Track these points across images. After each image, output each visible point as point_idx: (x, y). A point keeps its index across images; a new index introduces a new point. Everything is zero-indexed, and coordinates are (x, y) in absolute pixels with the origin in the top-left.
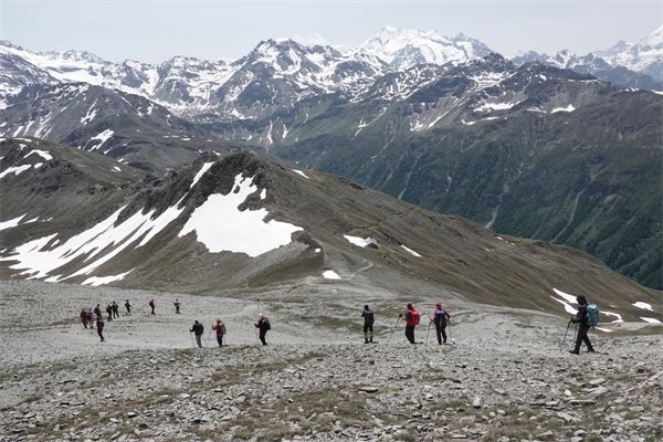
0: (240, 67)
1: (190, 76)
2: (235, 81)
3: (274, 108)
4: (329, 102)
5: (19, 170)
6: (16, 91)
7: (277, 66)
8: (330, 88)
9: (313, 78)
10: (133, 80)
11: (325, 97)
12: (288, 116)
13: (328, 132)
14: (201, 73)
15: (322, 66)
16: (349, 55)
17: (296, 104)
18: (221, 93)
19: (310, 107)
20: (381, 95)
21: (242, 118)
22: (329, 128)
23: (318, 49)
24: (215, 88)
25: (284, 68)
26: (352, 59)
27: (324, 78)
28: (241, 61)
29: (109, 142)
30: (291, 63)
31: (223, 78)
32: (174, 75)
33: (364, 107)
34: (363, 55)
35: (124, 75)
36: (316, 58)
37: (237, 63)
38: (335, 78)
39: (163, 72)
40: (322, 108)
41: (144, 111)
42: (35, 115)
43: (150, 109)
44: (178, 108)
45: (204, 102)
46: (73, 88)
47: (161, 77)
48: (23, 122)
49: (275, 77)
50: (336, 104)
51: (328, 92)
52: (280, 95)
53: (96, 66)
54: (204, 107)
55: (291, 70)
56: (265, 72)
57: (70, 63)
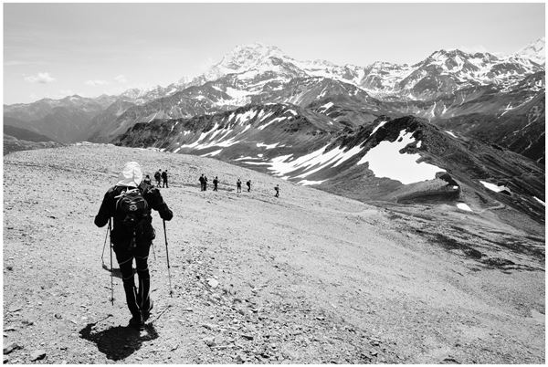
0: (418, 68)
1: (383, 73)
2: (414, 76)
3: (439, 94)
4: (482, 92)
5: (280, 119)
6: (288, 81)
7: (445, 67)
8: (485, 82)
9: (472, 75)
10: (349, 76)
11: (480, 88)
12: (448, 99)
13: (479, 111)
14: (391, 72)
15: (481, 67)
16: (505, 58)
17: (456, 92)
18: (403, 84)
19: (467, 94)
20: (530, 87)
21: (415, 99)
22: (481, 109)
23: (479, 55)
24: (399, 81)
25: (450, 68)
26: (507, 61)
27: (482, 76)
28: (419, 64)
29: (331, 109)
30: (456, 64)
31: (404, 75)
32: (374, 73)
33: (513, 96)
34: (517, 59)
35: (344, 73)
36: (476, 62)
37: (416, 65)
38: (490, 75)
39: (367, 71)
40: (476, 95)
41: (353, 93)
42: (295, 93)
43: (356, 92)
44: (373, 93)
45: (390, 89)
46: (315, 80)
47: (366, 74)
48: (288, 97)
49: (442, 74)
50: (489, 93)
51: (483, 84)
52: (444, 86)
53: (330, 68)
54: (390, 92)
55: (455, 69)
56: (435, 71)
57: (316, 67)
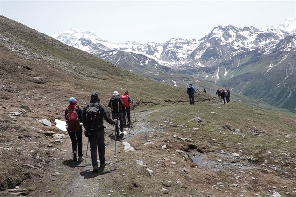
0: (203, 41)
1: (178, 47)
2: (200, 48)
3: (220, 60)
4: (251, 56)
7: (222, 39)
8: (252, 48)
9: (243, 43)
10: (151, 52)
11: (249, 53)
12: (228, 64)
13: (251, 71)
14: (184, 46)
15: (248, 37)
16: (264, 29)
17: (233, 58)
18: (193, 55)
19: (241, 58)
20: (283, 48)
21: (203, 66)
22: (252, 69)
23: (246, 28)
24: (190, 52)
25: (227, 39)
26: (266, 31)
27: (250, 43)
28: (204, 38)
30: (230, 36)
31: (193, 47)
32: (171, 47)
33: (273, 56)
34: (272, 29)
35: (147, 49)
36: (245, 33)
37: (202, 39)
38: (255, 42)
39: (165, 47)
40: (247, 58)
43: (147, 61)
44: (170, 64)
45: (184, 60)
47: (164, 49)
49: (221, 44)
50: (256, 56)
51: (251, 50)
52: (224, 53)
53: (135, 47)
54: (184, 62)
55: (230, 40)
56: (216, 42)
